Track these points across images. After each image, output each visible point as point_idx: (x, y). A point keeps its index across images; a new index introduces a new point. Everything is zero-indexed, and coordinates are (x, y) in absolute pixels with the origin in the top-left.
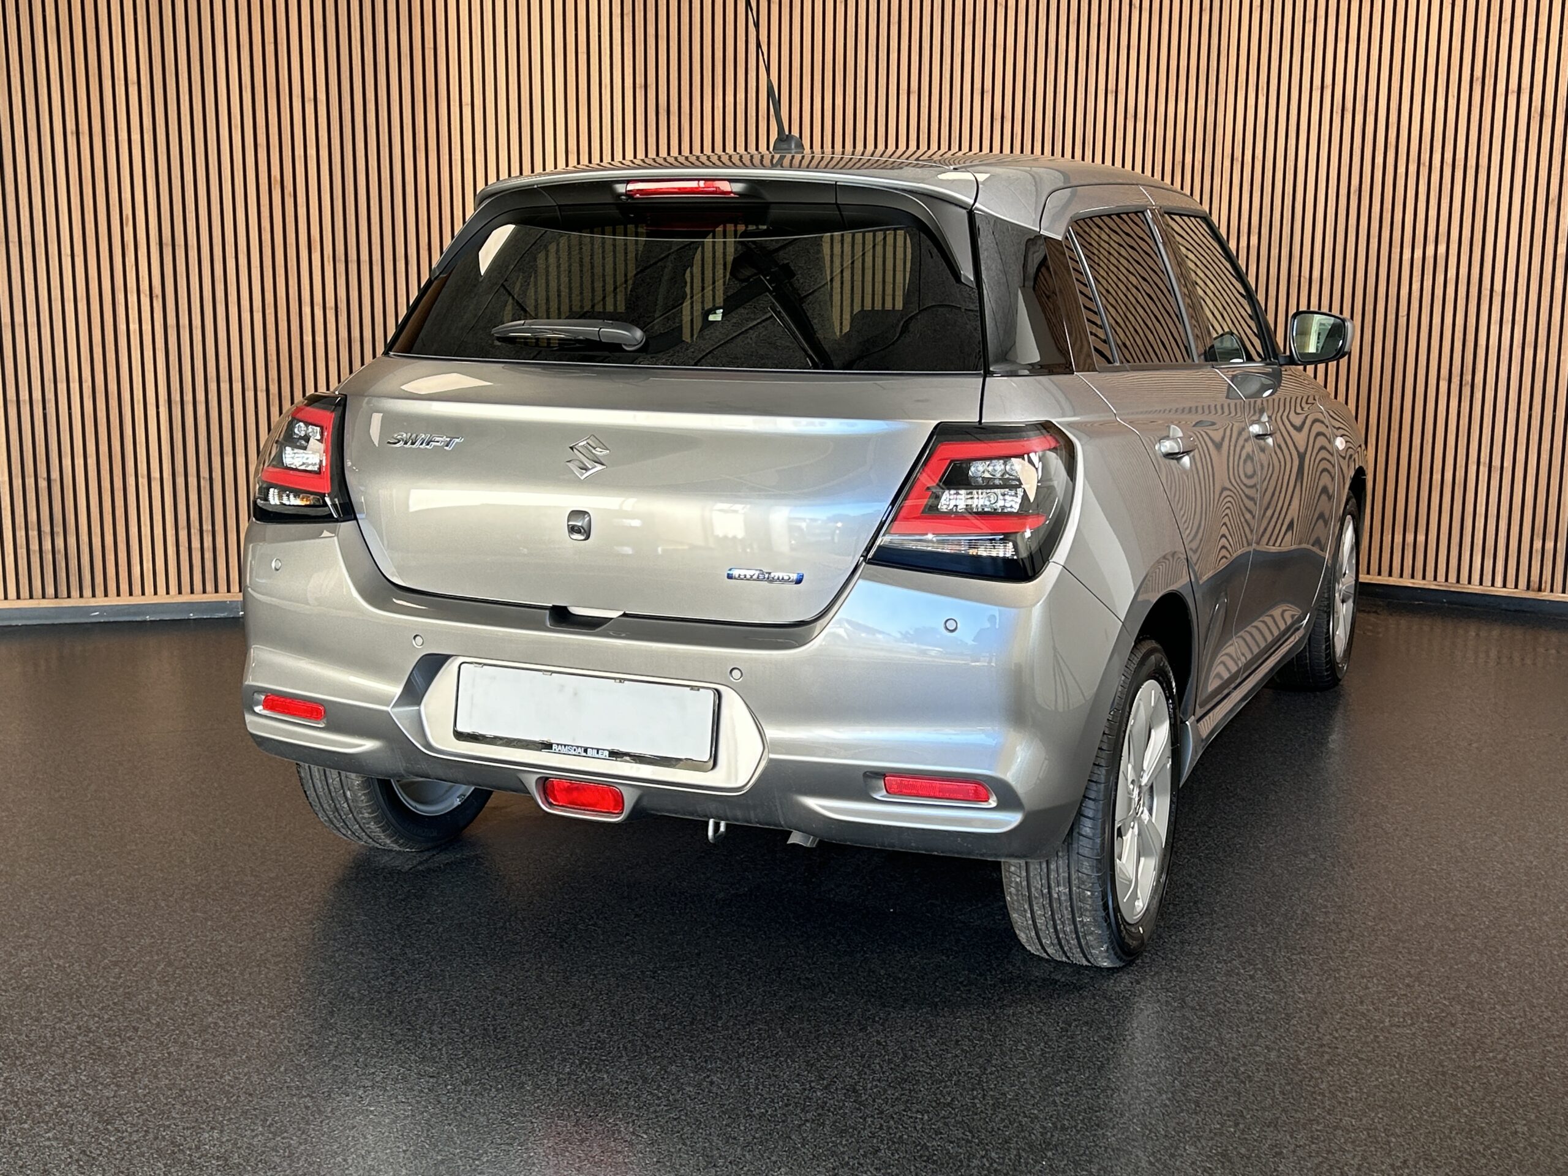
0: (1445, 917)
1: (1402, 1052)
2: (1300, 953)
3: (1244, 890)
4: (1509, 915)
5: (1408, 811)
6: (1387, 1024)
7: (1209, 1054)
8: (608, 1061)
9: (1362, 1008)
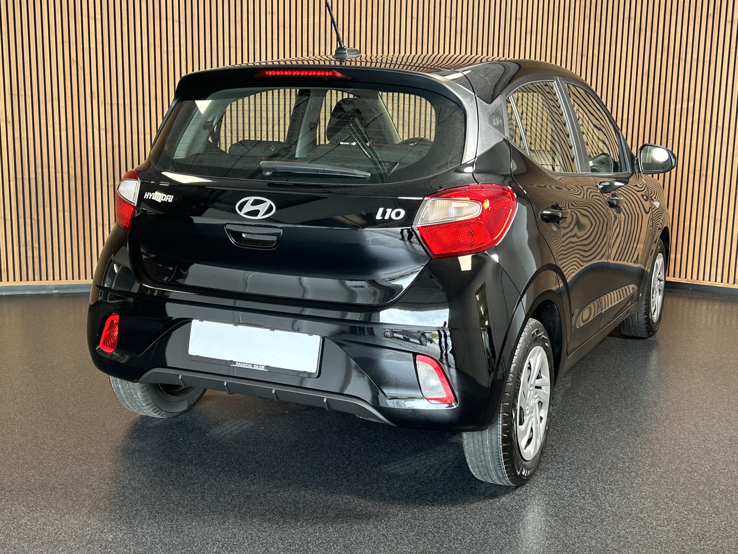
0: (687, 464)
1: (662, 540)
2: (609, 485)
3: (581, 449)
4: (720, 464)
5: (668, 405)
6: (654, 525)
7: (559, 541)
8: (237, 545)
9: (642, 516)
